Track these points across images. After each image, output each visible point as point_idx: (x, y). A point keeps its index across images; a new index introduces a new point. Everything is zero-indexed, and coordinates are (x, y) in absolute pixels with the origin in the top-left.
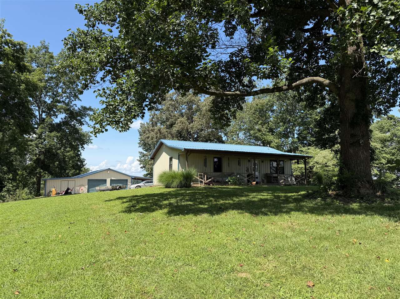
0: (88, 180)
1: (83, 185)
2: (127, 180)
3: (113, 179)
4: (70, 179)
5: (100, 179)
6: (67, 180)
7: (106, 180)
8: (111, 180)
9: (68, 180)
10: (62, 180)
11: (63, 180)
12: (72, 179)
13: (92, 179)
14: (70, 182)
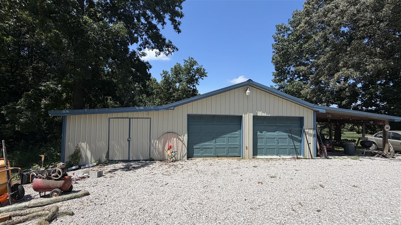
0: (189, 116)
1: (176, 134)
2: (301, 119)
3: (260, 114)
4: (135, 115)
5: (223, 113)
6: (125, 115)
7: (241, 117)
8: (255, 118)
9: (130, 115)
10: (109, 115)
11: (114, 115)
12: (140, 114)
13: (200, 113)
14: (133, 121)
